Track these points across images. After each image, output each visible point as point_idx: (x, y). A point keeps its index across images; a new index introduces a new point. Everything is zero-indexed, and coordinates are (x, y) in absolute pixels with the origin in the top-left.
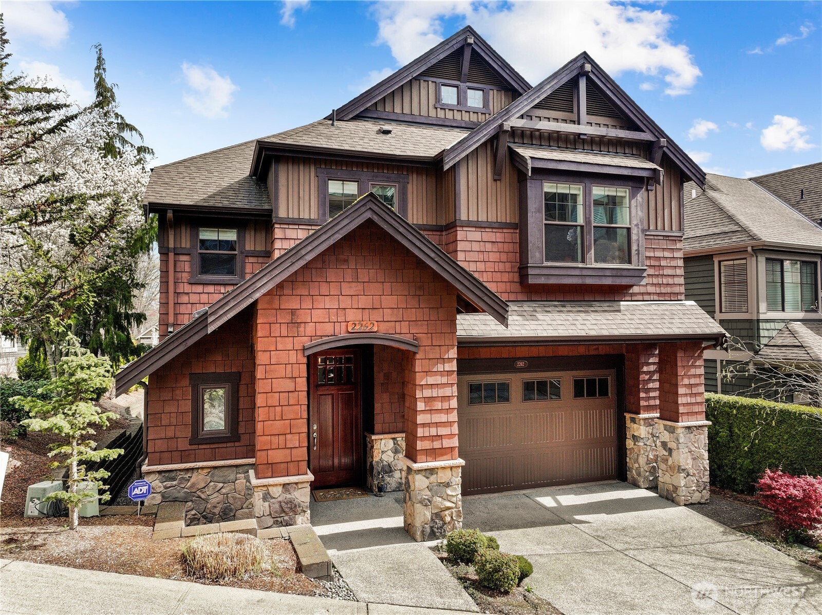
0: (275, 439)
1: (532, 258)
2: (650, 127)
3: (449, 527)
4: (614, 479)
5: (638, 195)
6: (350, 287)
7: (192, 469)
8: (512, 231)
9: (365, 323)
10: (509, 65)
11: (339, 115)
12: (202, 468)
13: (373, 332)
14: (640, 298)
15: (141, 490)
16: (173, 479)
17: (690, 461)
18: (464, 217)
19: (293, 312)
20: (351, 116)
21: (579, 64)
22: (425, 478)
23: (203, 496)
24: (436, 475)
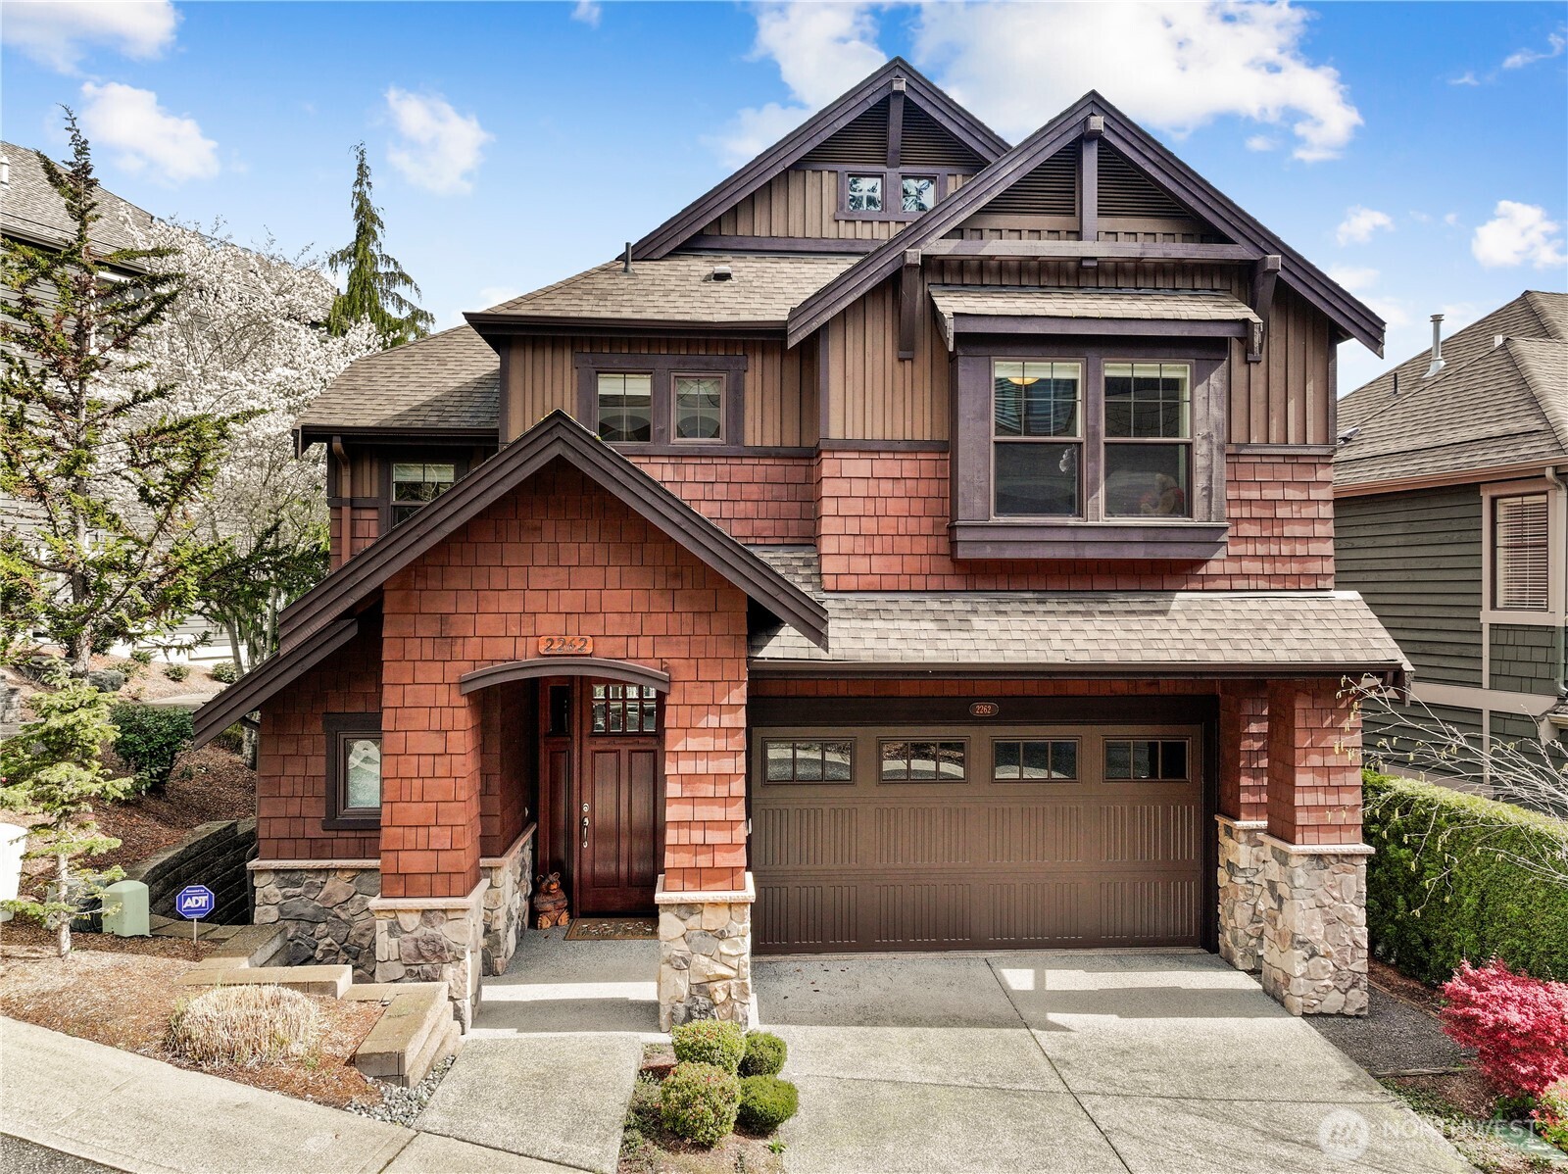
0: (411, 834)
1: (965, 508)
2: (1248, 232)
3: (724, 1012)
4: (1195, 946)
5: (1212, 376)
6: (544, 576)
7: (327, 871)
8: (936, 456)
9: (570, 638)
10: (982, 125)
11: (643, 251)
12: (343, 870)
13: (586, 655)
14: (1225, 584)
15: (197, 902)
16: (298, 884)
17: (1319, 927)
18: (835, 433)
19: (443, 617)
20: (665, 250)
21: (1080, 117)
22: (678, 920)
23: (343, 916)
24: (699, 916)
